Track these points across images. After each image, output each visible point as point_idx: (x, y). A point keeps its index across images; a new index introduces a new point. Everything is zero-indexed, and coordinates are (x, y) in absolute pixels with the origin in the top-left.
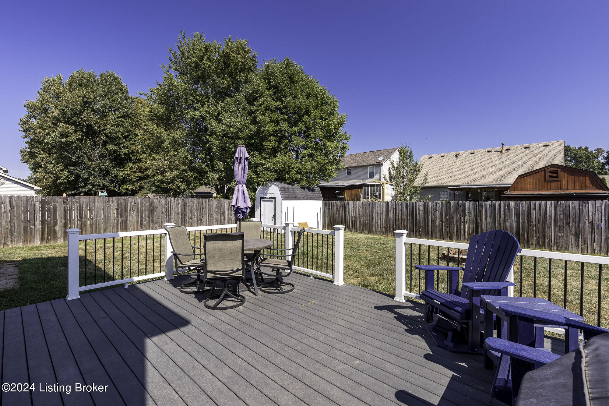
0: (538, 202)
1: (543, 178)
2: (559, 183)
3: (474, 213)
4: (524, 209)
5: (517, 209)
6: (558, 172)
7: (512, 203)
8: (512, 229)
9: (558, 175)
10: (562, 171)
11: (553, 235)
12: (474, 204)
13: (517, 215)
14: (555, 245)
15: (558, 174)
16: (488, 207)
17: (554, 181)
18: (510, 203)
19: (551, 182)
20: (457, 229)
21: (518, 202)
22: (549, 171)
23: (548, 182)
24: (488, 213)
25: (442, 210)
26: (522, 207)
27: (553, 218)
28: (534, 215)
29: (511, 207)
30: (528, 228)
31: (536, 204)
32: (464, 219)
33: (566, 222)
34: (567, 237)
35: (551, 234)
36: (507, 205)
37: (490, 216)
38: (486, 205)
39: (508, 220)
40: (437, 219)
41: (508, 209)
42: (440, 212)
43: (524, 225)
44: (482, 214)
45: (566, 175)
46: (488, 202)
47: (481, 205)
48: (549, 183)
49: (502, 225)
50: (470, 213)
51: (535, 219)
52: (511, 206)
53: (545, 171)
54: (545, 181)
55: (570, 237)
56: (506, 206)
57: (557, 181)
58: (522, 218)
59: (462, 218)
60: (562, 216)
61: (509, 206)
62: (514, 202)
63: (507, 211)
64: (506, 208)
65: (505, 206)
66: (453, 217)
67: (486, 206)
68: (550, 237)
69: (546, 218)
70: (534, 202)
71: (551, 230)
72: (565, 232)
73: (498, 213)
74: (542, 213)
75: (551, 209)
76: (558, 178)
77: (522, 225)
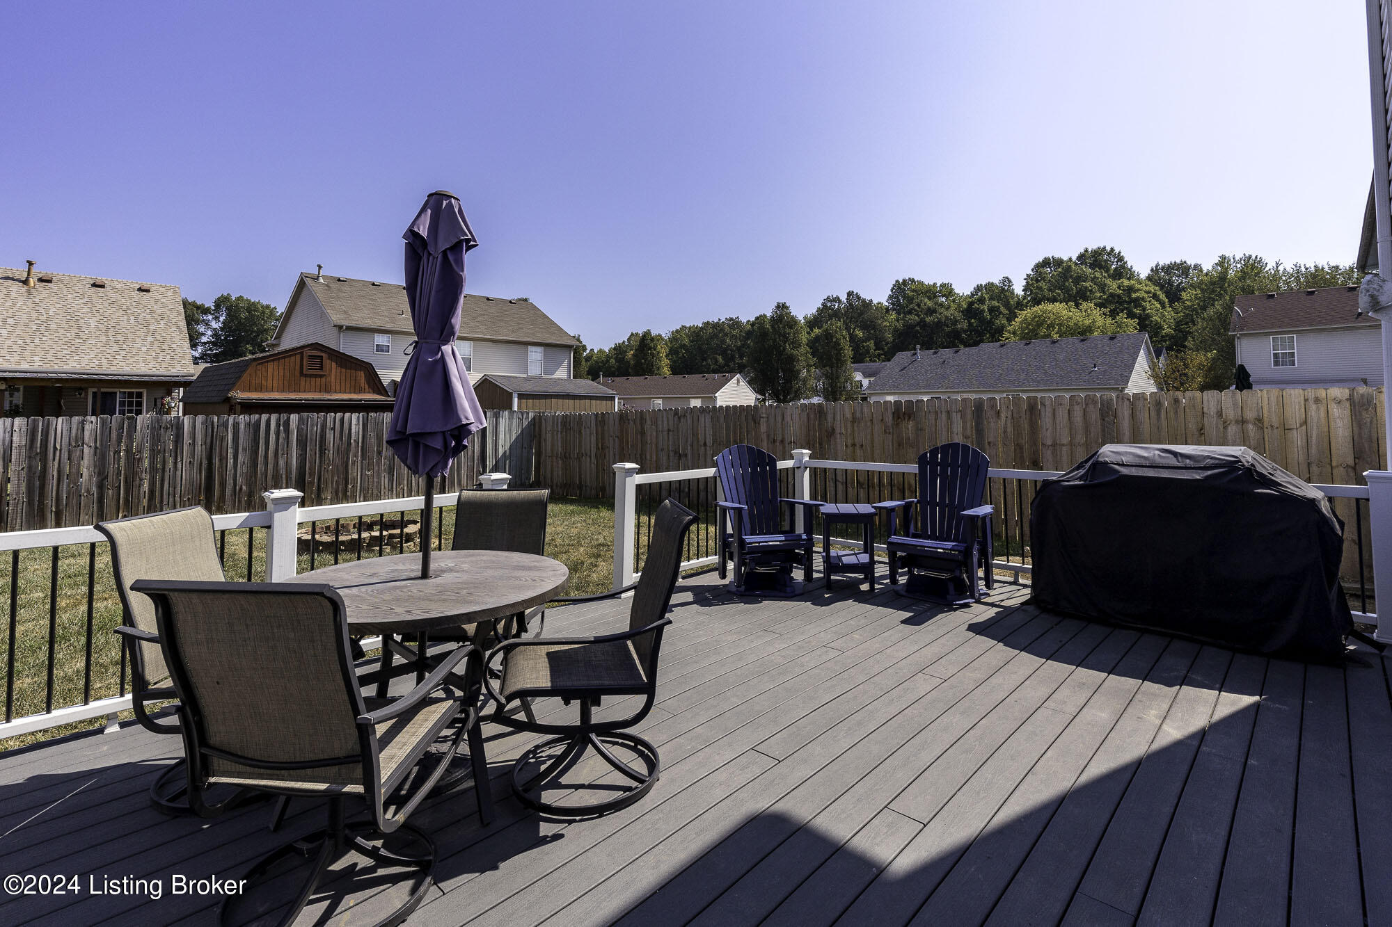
0: (339, 415)
1: (298, 367)
2: (323, 380)
3: (205, 443)
4: (315, 429)
5: (303, 429)
6: (322, 359)
7: (294, 418)
8: (291, 473)
9: (322, 364)
10: (329, 359)
11: (359, 477)
12: (205, 423)
13: (302, 443)
14: (362, 494)
15: (322, 362)
16: (242, 427)
17: (316, 376)
18: (289, 418)
19: (311, 376)
20: (152, 492)
21: (305, 415)
22: (309, 356)
23: (306, 376)
24: (241, 442)
25: (101, 441)
26: (312, 426)
27: (360, 444)
28: (332, 442)
29: (291, 426)
30: (320, 466)
31: (335, 418)
32: (175, 463)
33: (377, 450)
34: (379, 477)
35: (355, 474)
36: (285, 422)
37: (244, 450)
38: (238, 423)
39: (283, 454)
40: (84, 471)
41: (285, 431)
42: (96, 448)
43: (313, 463)
44: (224, 444)
45: (334, 365)
46: (241, 417)
47: (225, 425)
48: (308, 379)
49: (270, 466)
50: (193, 445)
51: (332, 449)
52: (291, 424)
53: (302, 354)
54: (302, 374)
55: (383, 475)
56: (282, 423)
57: (321, 376)
58: (311, 450)
59: (170, 461)
60: (373, 440)
61: (287, 423)
62: (297, 415)
63: (282, 435)
64: (282, 428)
65: (278, 425)
66: (139, 459)
67: (236, 426)
68: (355, 479)
69: (349, 444)
70: (333, 414)
71: (356, 468)
72: (376, 468)
73: (264, 440)
74: (345, 434)
75: (357, 427)
76: (322, 369)
77: (310, 463)
